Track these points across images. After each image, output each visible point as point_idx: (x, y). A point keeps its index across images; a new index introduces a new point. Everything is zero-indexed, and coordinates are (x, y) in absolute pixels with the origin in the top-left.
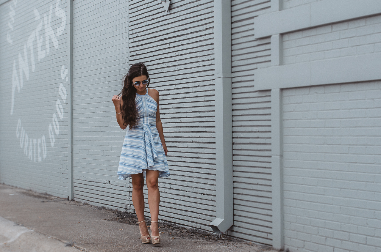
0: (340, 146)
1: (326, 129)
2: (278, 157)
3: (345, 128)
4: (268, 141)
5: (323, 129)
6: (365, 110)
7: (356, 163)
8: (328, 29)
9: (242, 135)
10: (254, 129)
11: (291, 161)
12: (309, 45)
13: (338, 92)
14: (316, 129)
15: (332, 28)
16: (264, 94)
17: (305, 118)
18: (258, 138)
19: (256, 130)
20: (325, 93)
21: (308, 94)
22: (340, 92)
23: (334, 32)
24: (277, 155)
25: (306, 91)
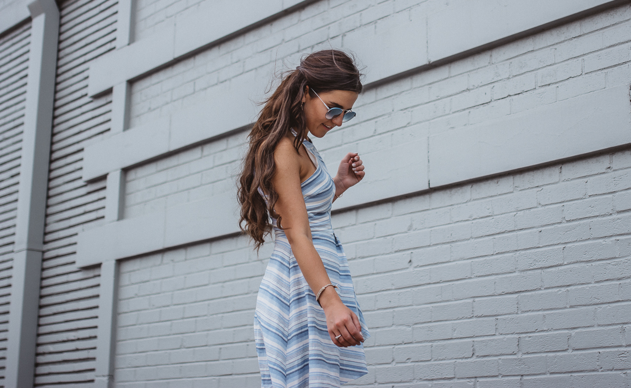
0: (207, 347)
1: (185, 320)
2: (106, 379)
3: (215, 316)
4: (91, 354)
5: (181, 321)
6: (248, 280)
7: (231, 375)
8: (196, 153)
9: (51, 348)
10: (72, 336)
11: (127, 383)
12: (165, 182)
13: (206, 256)
14: (169, 323)
15: (202, 150)
16: (91, 273)
17: (153, 306)
18: (77, 350)
19: (74, 336)
20: (186, 260)
21: (160, 265)
22: (209, 255)
23: (205, 156)
24: (104, 376)
25: (157, 259)
